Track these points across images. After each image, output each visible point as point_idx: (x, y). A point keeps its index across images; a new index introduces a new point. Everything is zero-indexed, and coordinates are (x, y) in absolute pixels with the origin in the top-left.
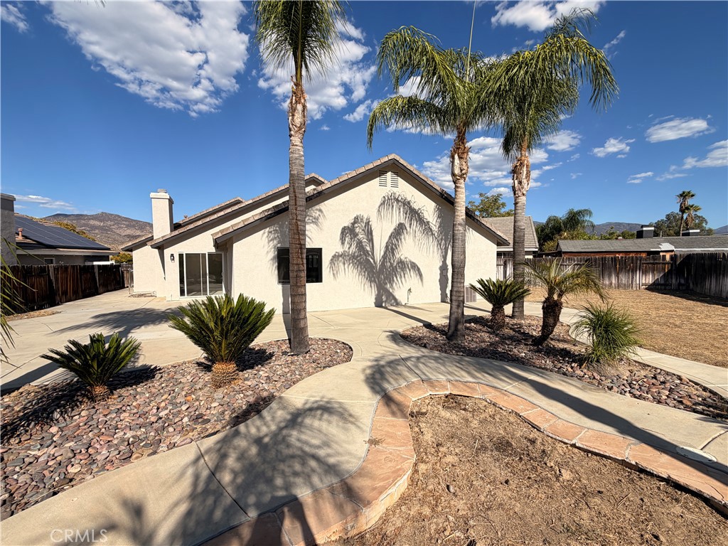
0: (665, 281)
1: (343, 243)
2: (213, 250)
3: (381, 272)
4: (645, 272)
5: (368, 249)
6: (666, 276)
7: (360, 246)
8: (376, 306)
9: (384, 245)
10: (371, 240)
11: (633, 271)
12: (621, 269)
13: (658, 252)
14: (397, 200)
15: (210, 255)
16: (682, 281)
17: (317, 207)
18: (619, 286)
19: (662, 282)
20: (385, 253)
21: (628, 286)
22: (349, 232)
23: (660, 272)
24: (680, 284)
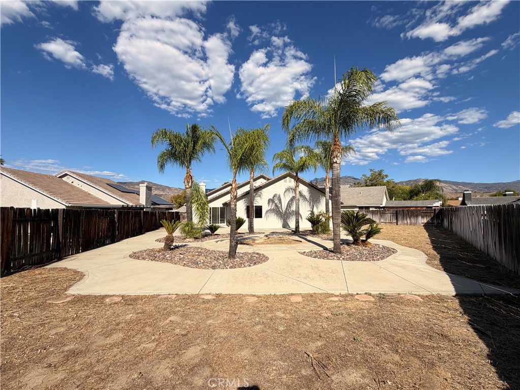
0: (432, 221)
1: (269, 205)
2: (222, 206)
3: (285, 214)
4: (423, 217)
5: (280, 206)
6: (432, 219)
7: (276, 205)
8: (283, 228)
9: (286, 204)
10: (281, 203)
11: (417, 216)
12: (411, 216)
13: (432, 207)
14: (292, 189)
15: (221, 208)
16: (440, 222)
17: (260, 191)
18: (411, 224)
19: (431, 222)
20: (287, 208)
21: (415, 224)
22: (271, 201)
23: (429, 217)
24: (438, 223)
